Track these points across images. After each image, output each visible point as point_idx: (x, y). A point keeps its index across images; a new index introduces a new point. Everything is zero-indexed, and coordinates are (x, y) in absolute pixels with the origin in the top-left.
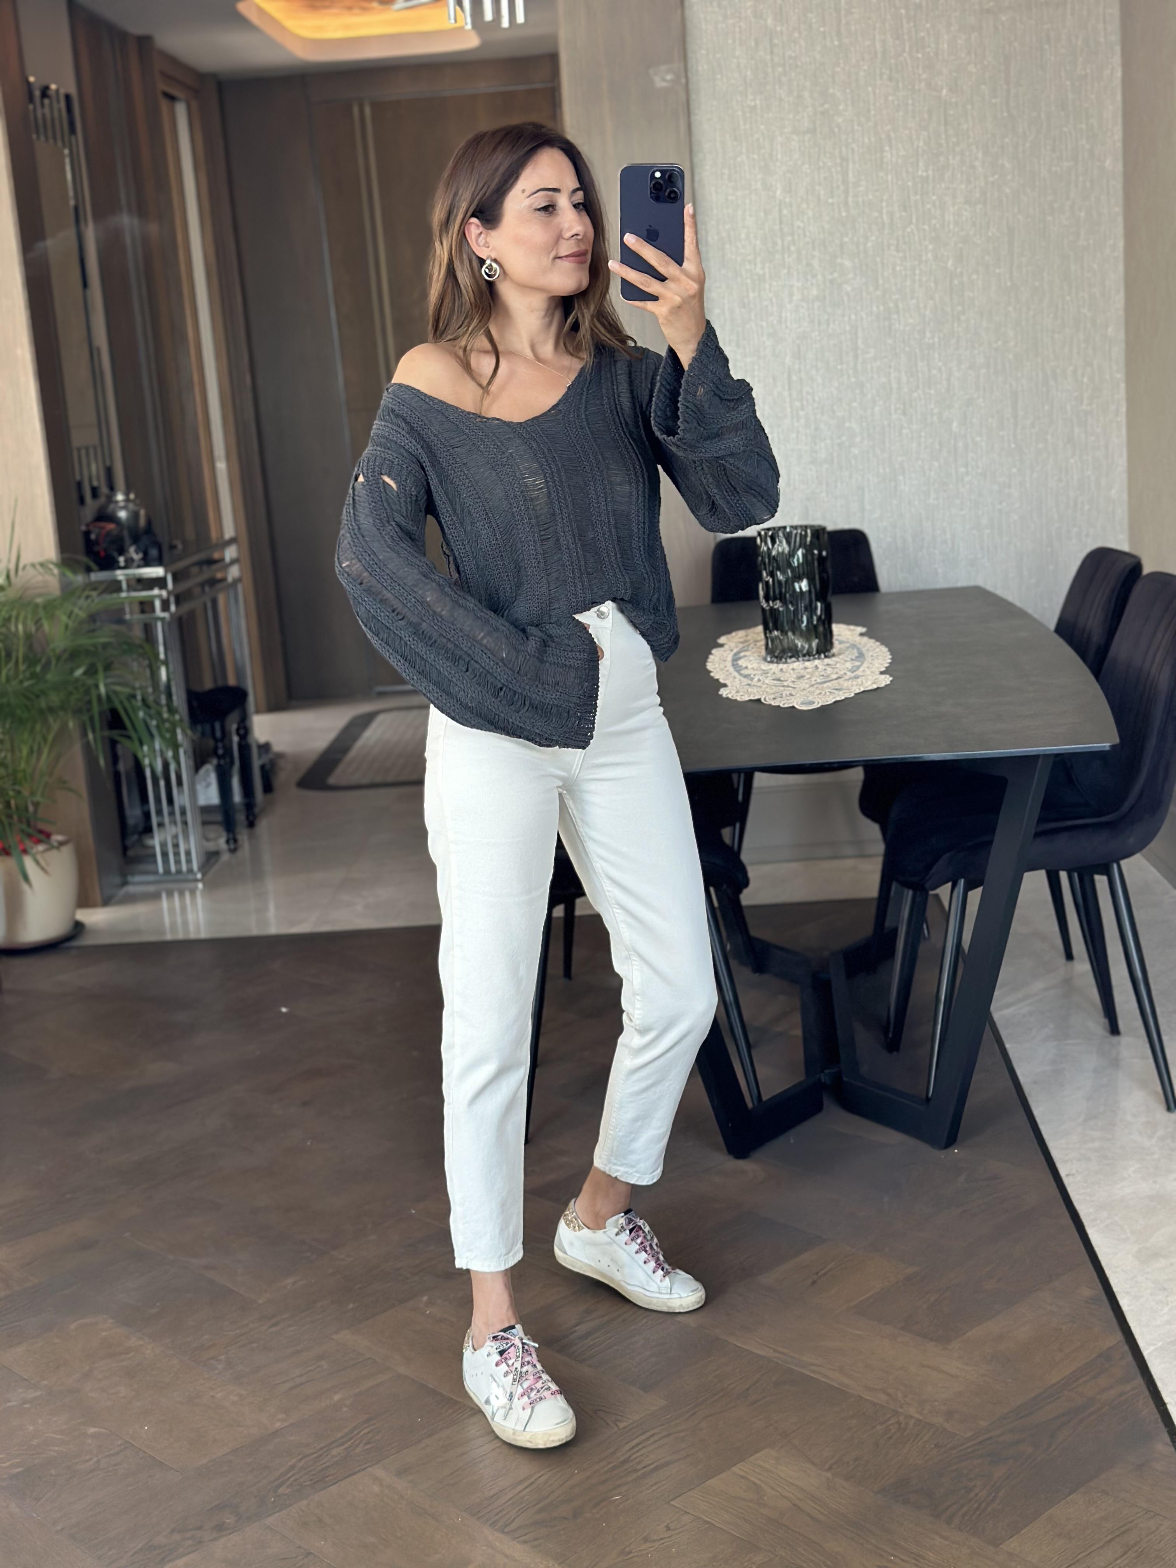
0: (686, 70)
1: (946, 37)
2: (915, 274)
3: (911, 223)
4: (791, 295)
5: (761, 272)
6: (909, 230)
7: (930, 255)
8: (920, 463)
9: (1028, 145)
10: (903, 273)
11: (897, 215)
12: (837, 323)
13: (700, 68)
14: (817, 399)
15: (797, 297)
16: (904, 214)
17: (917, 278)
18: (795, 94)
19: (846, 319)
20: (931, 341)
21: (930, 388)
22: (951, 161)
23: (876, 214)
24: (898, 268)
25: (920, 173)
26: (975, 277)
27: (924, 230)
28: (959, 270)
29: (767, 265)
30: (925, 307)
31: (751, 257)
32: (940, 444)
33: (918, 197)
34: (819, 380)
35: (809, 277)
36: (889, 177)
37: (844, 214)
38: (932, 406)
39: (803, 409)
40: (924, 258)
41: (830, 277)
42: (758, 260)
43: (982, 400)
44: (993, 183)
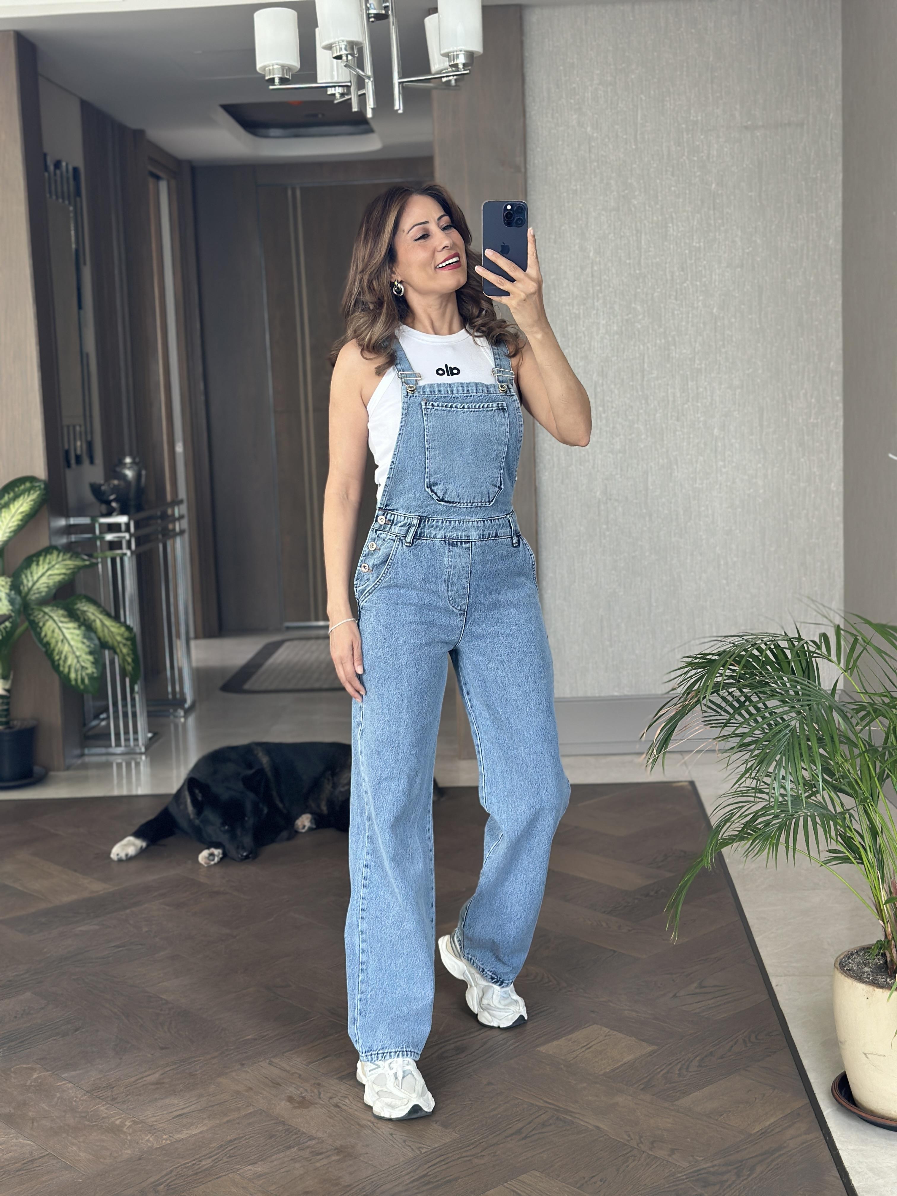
0: (525, 162)
1: (715, 146)
2: (688, 317)
3: (686, 279)
4: (598, 329)
5: (577, 312)
6: (685, 285)
7: (700, 304)
8: (689, 457)
9: (773, 227)
10: (680, 316)
11: (677, 274)
12: (630, 351)
13: (536, 161)
14: (614, 406)
15: (602, 331)
16: (682, 273)
17: (690, 319)
18: (605, 182)
20: (699, 367)
21: (697, 402)
22: (717, 237)
24: (676, 312)
25: (694, 244)
26: (733, 320)
27: (697, 285)
28: (721, 315)
29: (582, 307)
30: (695, 341)
31: (570, 301)
32: (705, 444)
33: (693, 261)
34: (616, 392)
35: (612, 317)
36: (672, 246)
37: (638, 272)
38: (699, 415)
39: (604, 413)
40: (695, 305)
41: (626, 317)
42: (576, 302)
43: (736, 412)
44: (748, 254)
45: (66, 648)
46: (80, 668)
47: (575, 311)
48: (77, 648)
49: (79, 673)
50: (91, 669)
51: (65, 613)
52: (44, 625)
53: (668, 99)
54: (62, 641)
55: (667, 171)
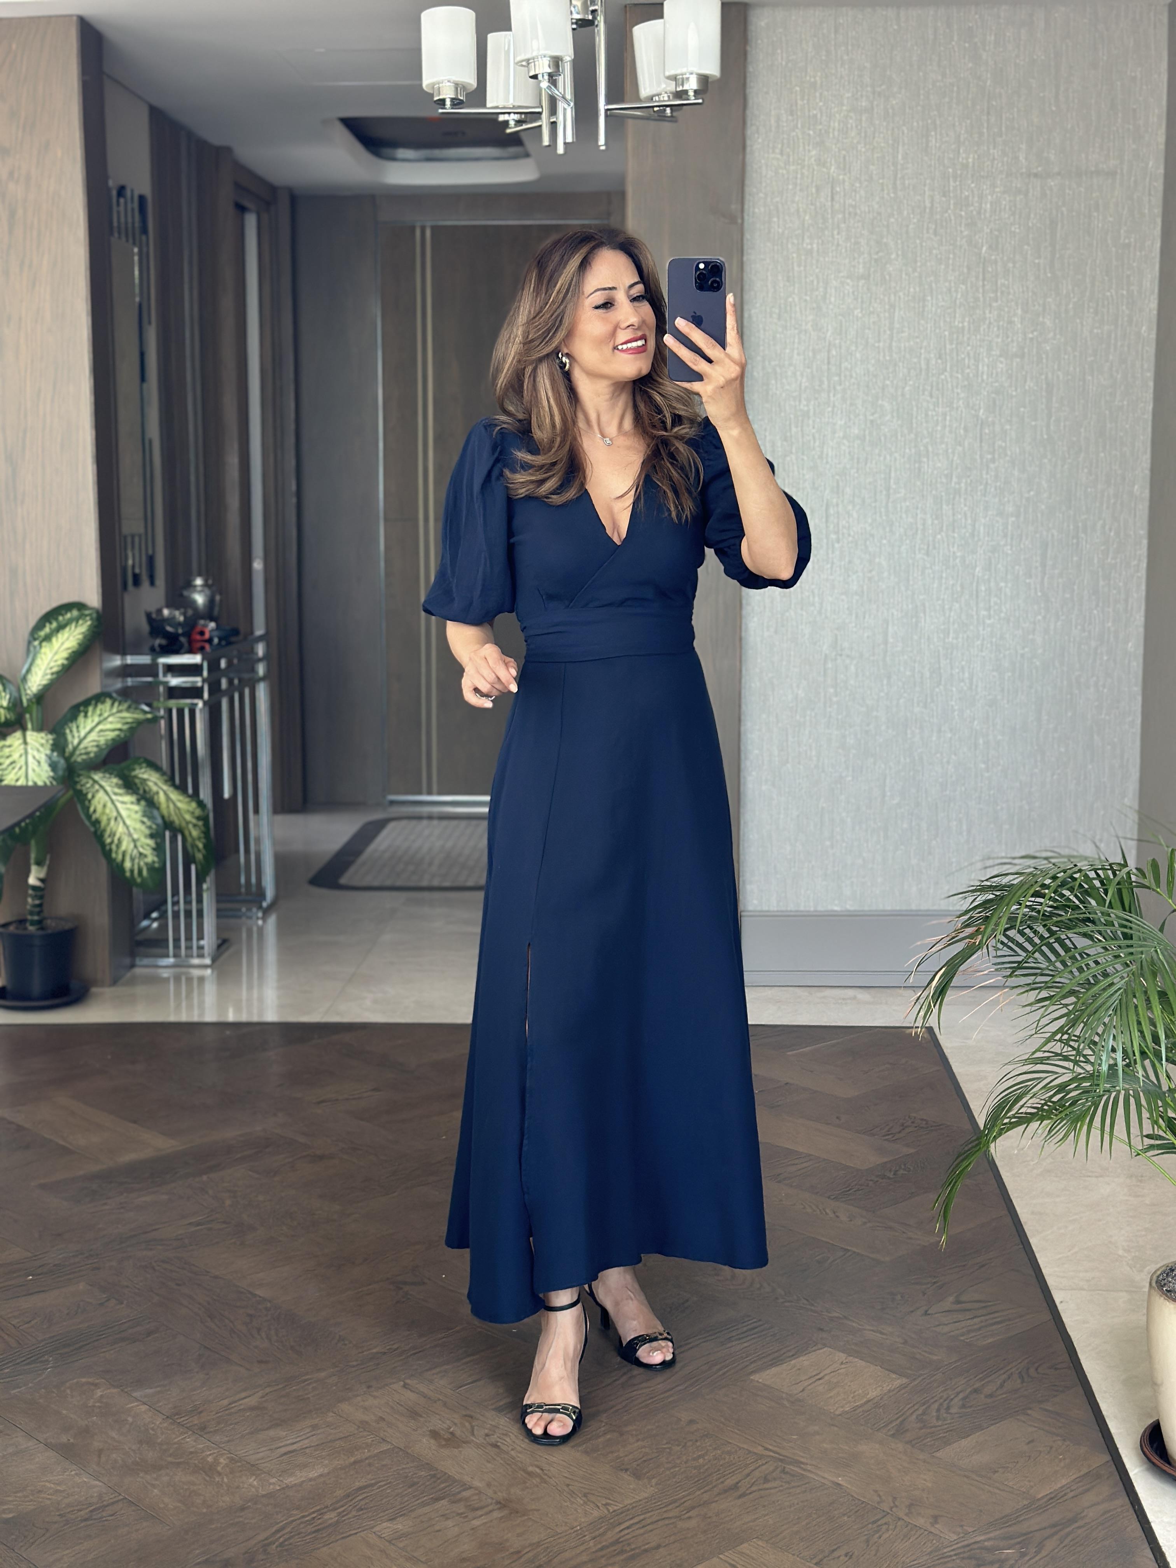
0: (742, 211)
1: (990, 197)
2: (945, 420)
3: (945, 370)
4: (833, 432)
5: (806, 409)
6: (943, 377)
7: (961, 403)
8: (940, 602)
9: (1071, 306)
10: (935, 418)
11: (934, 362)
12: (874, 462)
13: (756, 210)
14: (852, 533)
15: (839, 434)
16: (939, 361)
17: (948, 423)
18: (852, 240)
19: (882, 458)
20: (957, 486)
21: (954, 532)
22: (987, 315)
23: (915, 360)
24: (930, 413)
25: (956, 324)
26: (1008, 427)
27: (957, 378)
28: (990, 419)
29: (812, 403)
30: (953, 453)
31: (794, 394)
32: (963, 587)
33: (953, 346)
35: (852, 417)
36: (929, 326)
37: (888, 358)
40: (955, 405)
41: (871, 418)
42: (804, 397)
43: (1009, 547)
44: (1032, 339)
45: (121, 829)
46: (138, 855)
47: (802, 407)
48: (135, 829)
49: (136, 861)
50: (151, 858)
51: (120, 782)
52: (93, 797)
53: (933, 133)
54: (116, 819)
55: (928, 229)
